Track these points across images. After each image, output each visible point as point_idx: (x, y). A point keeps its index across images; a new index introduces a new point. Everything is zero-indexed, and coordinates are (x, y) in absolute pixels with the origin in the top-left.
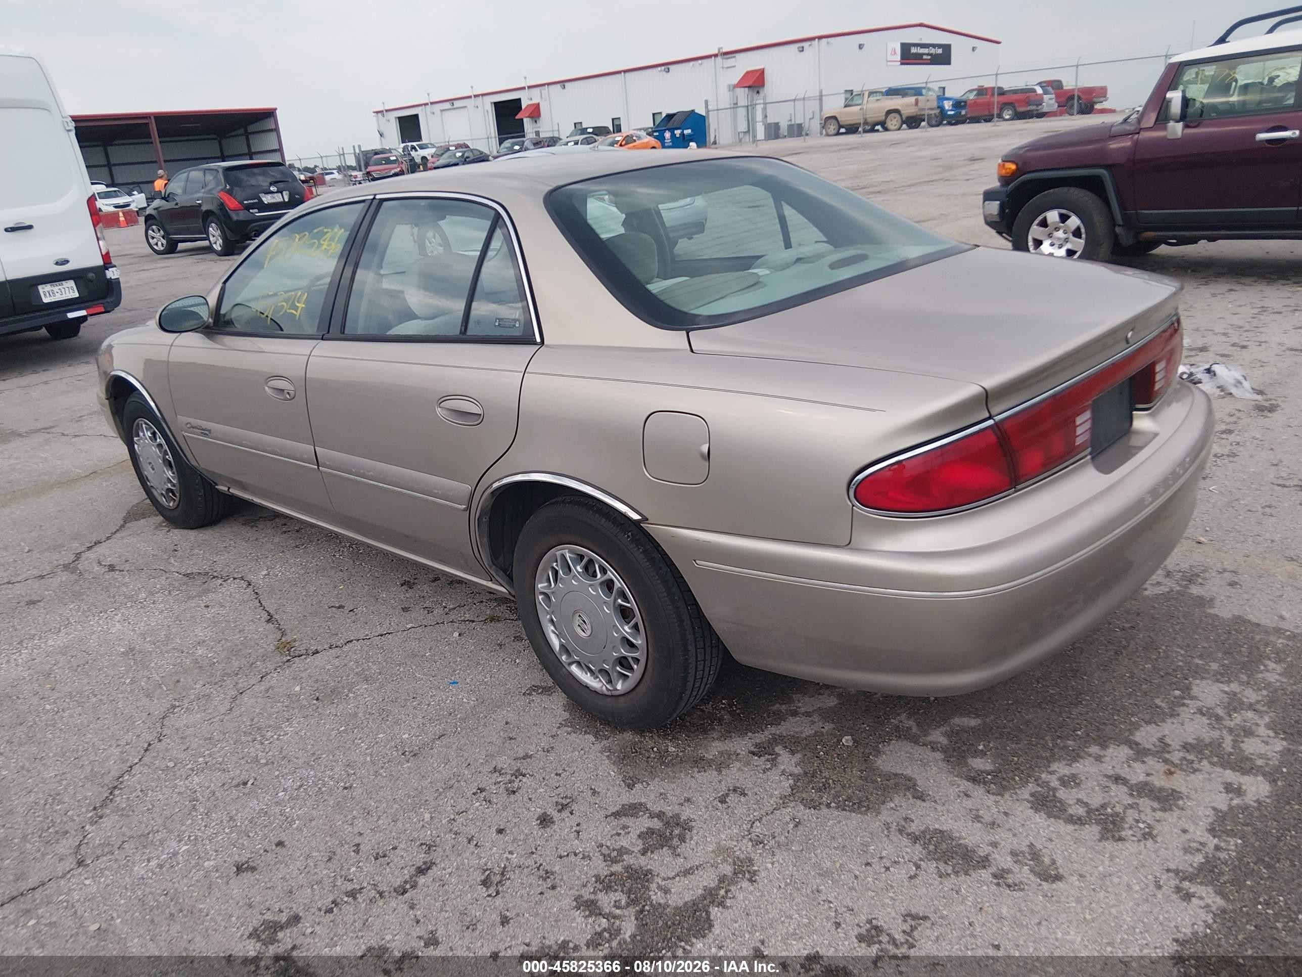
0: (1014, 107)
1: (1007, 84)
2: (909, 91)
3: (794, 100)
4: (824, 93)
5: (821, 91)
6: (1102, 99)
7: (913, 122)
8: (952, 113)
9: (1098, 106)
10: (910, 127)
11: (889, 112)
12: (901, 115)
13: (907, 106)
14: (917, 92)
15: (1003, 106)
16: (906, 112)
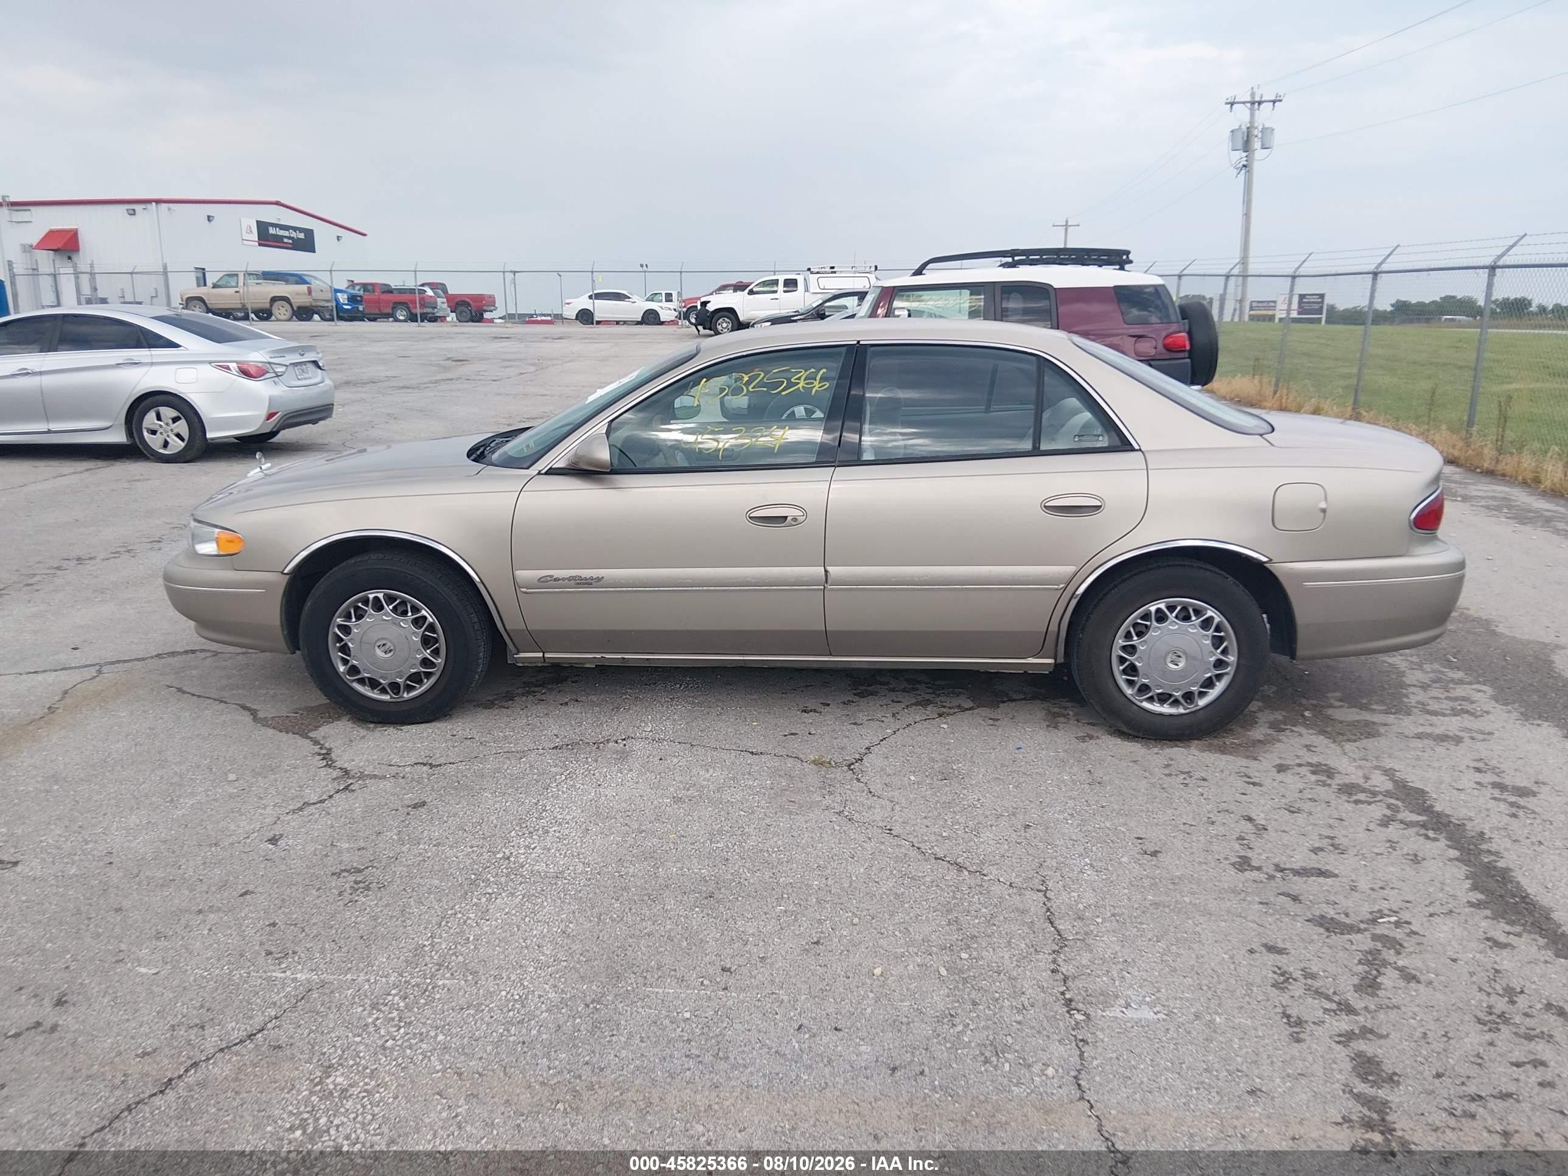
0: (408, 308)
1: (395, 282)
2: (290, 278)
3: (131, 273)
4: (169, 269)
5: (165, 267)
6: (492, 308)
7: (303, 313)
8: (349, 307)
9: (487, 315)
10: (301, 319)
11: (274, 300)
12: (291, 305)
13: (298, 294)
14: (300, 279)
15: (397, 305)
16: (297, 301)
